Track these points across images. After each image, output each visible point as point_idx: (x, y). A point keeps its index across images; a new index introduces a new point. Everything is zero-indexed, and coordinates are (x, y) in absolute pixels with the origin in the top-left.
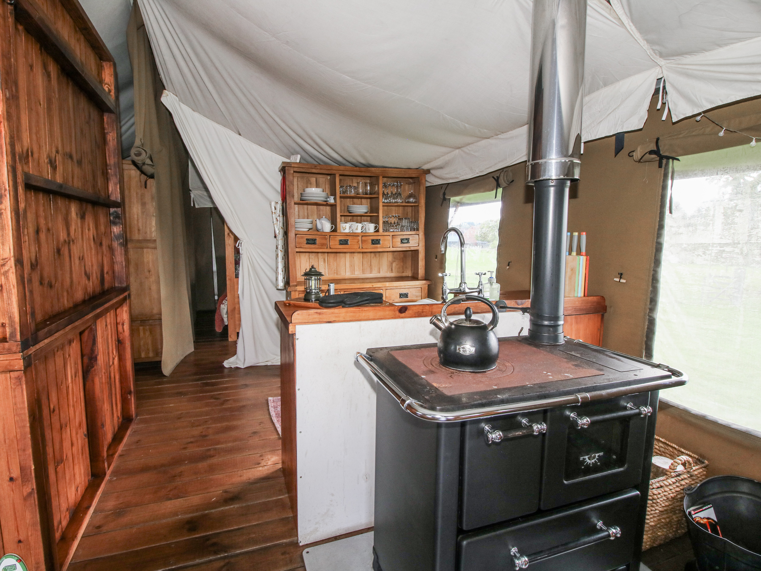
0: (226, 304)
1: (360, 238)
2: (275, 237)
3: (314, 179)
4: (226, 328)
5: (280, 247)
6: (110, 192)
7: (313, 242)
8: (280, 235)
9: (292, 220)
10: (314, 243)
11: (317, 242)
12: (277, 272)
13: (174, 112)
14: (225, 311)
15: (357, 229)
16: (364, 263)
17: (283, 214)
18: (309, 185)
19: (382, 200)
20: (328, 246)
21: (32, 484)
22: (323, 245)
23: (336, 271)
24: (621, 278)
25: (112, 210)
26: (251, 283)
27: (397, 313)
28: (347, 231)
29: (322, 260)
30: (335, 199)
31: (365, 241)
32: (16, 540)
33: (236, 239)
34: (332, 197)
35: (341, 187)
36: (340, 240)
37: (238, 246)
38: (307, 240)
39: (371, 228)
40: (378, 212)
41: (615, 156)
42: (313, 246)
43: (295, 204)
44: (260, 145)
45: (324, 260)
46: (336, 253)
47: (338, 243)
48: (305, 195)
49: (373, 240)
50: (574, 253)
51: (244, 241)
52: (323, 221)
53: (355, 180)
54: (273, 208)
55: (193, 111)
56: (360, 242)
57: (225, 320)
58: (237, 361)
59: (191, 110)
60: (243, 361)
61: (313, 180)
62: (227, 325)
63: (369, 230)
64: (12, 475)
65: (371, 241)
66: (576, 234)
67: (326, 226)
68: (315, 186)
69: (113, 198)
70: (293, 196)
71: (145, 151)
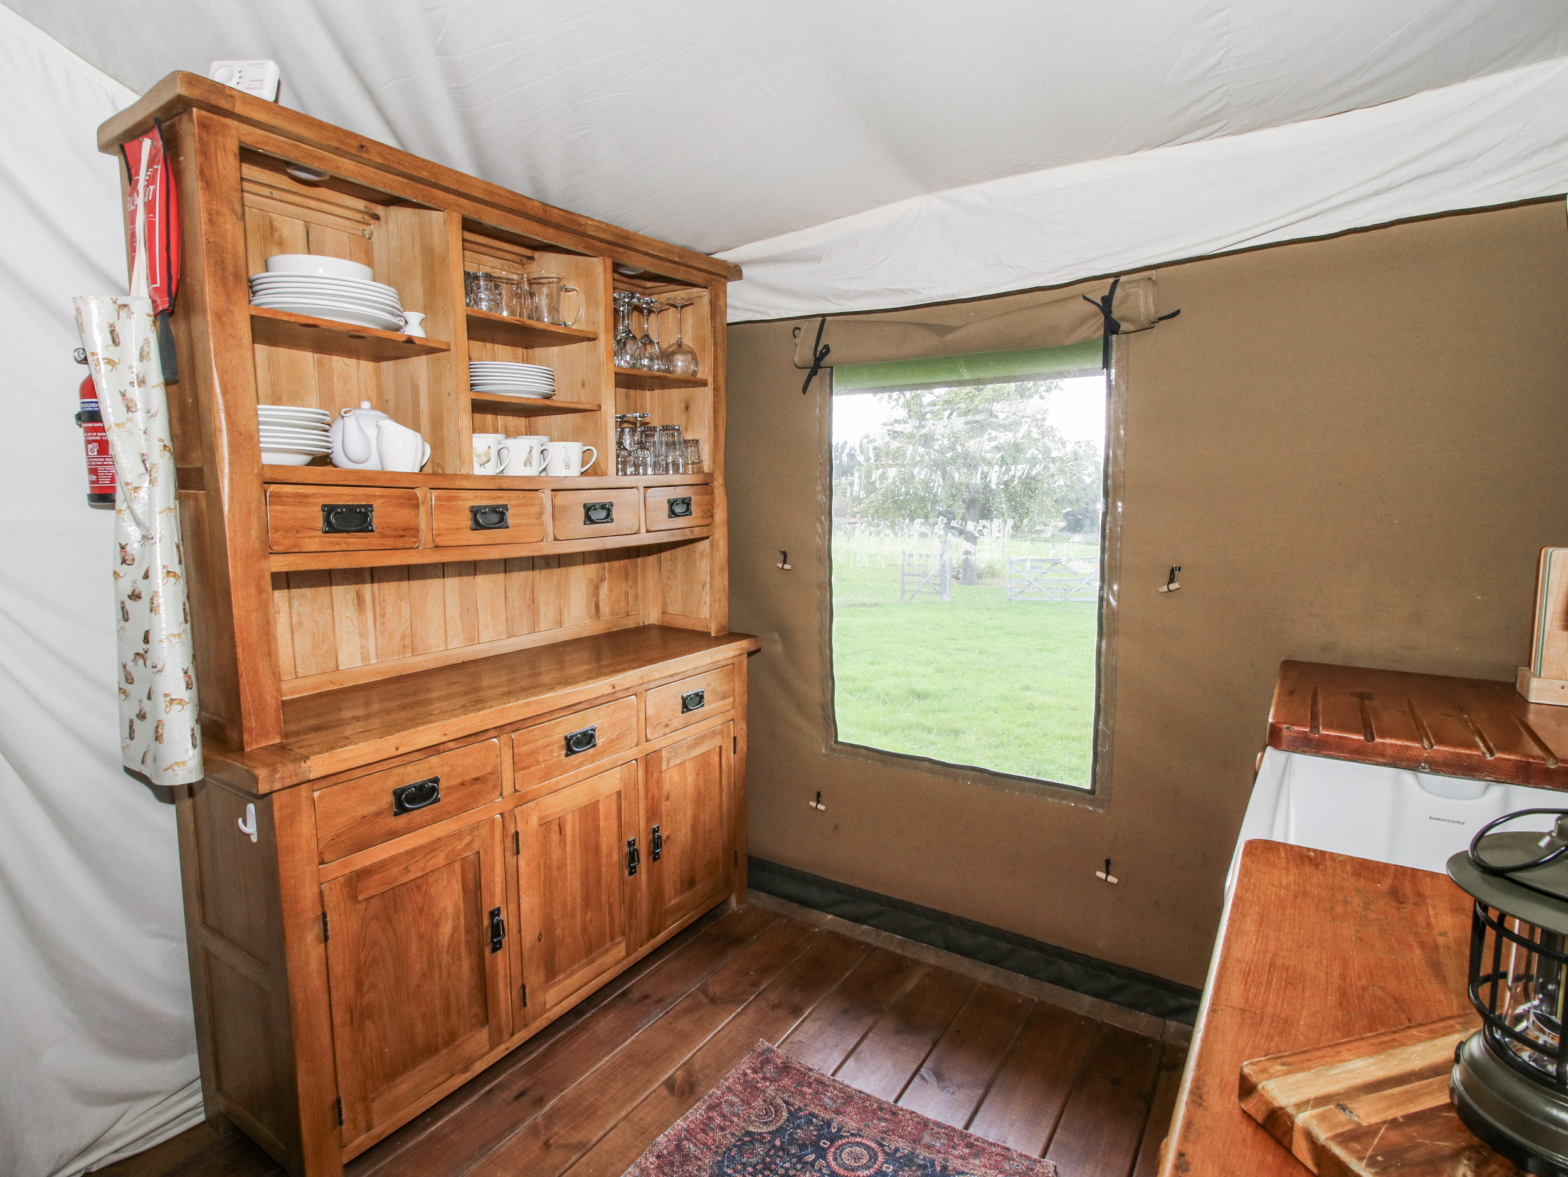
1: (546, 498)
3: (300, 226)
10: (364, 528)
11: (376, 519)
22: (395, 534)
28: (492, 468)
31: (564, 510)
36: (476, 511)
38: (330, 510)
39: (571, 457)
42: (353, 540)
47: (466, 521)
49: (589, 507)
56: (547, 517)
65: (583, 510)
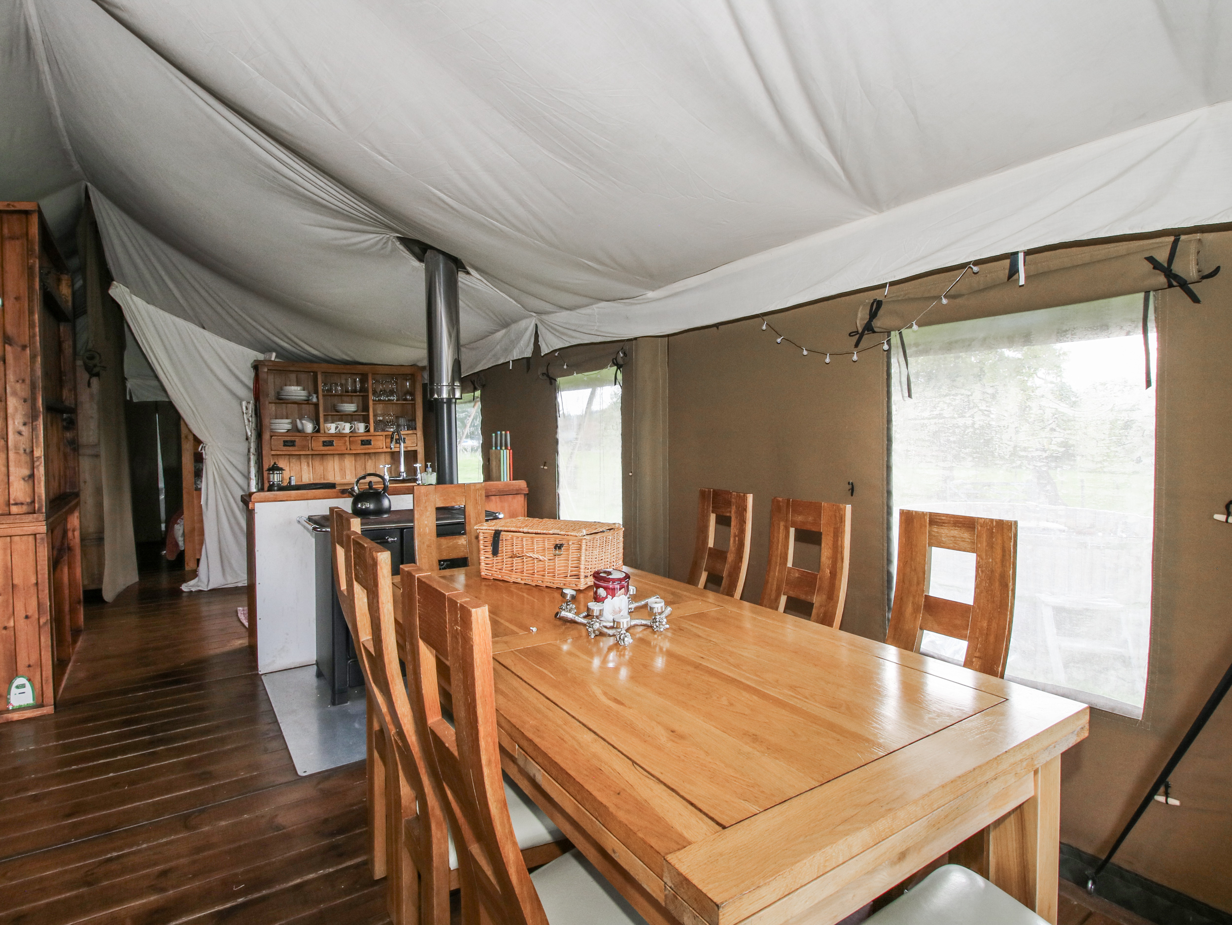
0: (182, 523)
1: (347, 439)
2: (247, 439)
4: (181, 555)
5: (252, 450)
6: (64, 398)
7: (292, 444)
8: (252, 438)
9: (266, 421)
10: (294, 445)
11: (296, 444)
12: (248, 478)
13: (124, 304)
14: (181, 532)
15: (344, 429)
16: (358, 466)
17: (256, 414)
18: (288, 383)
19: (371, 397)
20: (310, 448)
21: (47, 616)
22: (304, 448)
23: (323, 476)
24: (544, 466)
25: (65, 416)
26: (218, 493)
27: (340, 494)
28: (333, 431)
29: (306, 464)
30: (317, 397)
31: (353, 441)
32: (27, 664)
33: (198, 441)
34: (315, 396)
35: (325, 384)
36: (324, 442)
37: (201, 450)
38: (284, 442)
39: (361, 427)
40: (368, 411)
41: (528, 372)
42: (291, 448)
43: (270, 403)
44: (228, 339)
45: (308, 463)
46: (323, 455)
47: (321, 444)
48: (282, 394)
49: (362, 441)
50: (503, 448)
51: (209, 444)
52: (304, 422)
53: (343, 376)
54: (244, 408)
55: (147, 304)
56: (348, 443)
57: (181, 543)
58: (199, 584)
59: (144, 303)
60: (206, 584)
61: (293, 376)
62: (184, 550)
63: (358, 430)
64: (28, 614)
65: (360, 442)
66: (504, 432)
67: (309, 427)
68: (295, 384)
69: (67, 403)
70: (267, 395)
71: (98, 353)
